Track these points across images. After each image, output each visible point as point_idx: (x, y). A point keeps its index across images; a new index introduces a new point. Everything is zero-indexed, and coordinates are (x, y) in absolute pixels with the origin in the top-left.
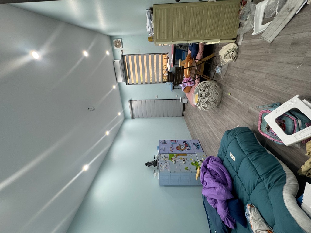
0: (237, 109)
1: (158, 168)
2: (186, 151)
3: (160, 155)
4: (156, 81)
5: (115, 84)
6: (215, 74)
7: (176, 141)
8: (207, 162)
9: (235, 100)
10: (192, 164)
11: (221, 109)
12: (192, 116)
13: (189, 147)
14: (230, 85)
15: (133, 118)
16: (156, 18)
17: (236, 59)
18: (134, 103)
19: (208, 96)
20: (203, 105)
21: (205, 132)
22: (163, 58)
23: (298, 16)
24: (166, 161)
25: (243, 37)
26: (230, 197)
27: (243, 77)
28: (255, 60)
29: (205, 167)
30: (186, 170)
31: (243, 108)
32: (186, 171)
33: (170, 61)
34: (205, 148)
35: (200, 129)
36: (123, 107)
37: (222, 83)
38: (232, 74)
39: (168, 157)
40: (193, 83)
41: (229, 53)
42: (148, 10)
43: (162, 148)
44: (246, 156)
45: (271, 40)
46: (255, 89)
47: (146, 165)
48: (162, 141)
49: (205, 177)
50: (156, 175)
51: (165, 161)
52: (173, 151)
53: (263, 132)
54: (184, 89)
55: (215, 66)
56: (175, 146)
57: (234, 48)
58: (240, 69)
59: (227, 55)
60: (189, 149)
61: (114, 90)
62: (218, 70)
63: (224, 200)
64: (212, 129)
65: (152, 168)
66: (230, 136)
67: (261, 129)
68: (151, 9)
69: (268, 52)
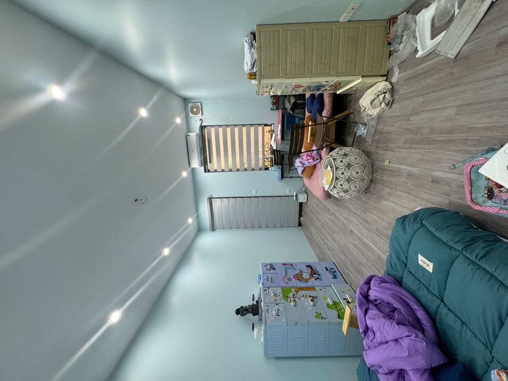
0: (407, 183)
1: (260, 320)
2: (312, 282)
3: (265, 290)
4: (253, 166)
5: (186, 170)
6: (356, 138)
7: (292, 265)
8: (367, 286)
9: (400, 169)
10: (328, 305)
11: (373, 194)
12: (317, 222)
13: (318, 274)
14: (385, 148)
15: (213, 229)
16: (260, 44)
17: (392, 104)
18: (217, 204)
19: (349, 169)
20: (341, 185)
21: (345, 244)
22: (265, 131)
23: (499, 4)
24: (277, 302)
25: (399, 68)
26: (438, 359)
27: (410, 127)
28: (429, 93)
29: (366, 296)
30: (319, 318)
31: (421, 178)
32: (317, 320)
33: (276, 135)
34: (348, 275)
35: (334, 241)
36: (197, 209)
37: (370, 150)
38: (387, 129)
39: (281, 294)
40: (317, 159)
41: (378, 96)
42: (247, 38)
43: (267, 278)
44: (458, 253)
45: (455, 54)
46: (438, 139)
47: (237, 315)
48: (266, 266)
49: (369, 318)
50: (258, 333)
51: (275, 301)
52: (288, 282)
53: (481, 204)
54: (303, 171)
55: (353, 124)
56: (291, 273)
57: (385, 88)
58: (402, 115)
59: (374, 100)
60: (318, 279)
61: (184, 179)
62: (361, 131)
63: (426, 370)
64: (360, 235)
65: (249, 320)
66: (409, 224)
67: (475, 201)
68: (254, 34)
69: (452, 74)
